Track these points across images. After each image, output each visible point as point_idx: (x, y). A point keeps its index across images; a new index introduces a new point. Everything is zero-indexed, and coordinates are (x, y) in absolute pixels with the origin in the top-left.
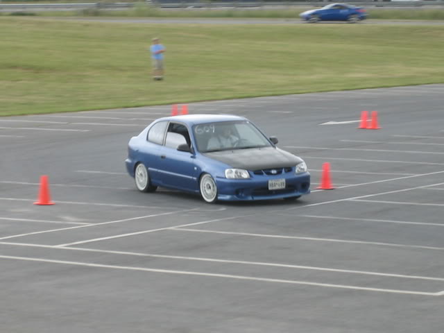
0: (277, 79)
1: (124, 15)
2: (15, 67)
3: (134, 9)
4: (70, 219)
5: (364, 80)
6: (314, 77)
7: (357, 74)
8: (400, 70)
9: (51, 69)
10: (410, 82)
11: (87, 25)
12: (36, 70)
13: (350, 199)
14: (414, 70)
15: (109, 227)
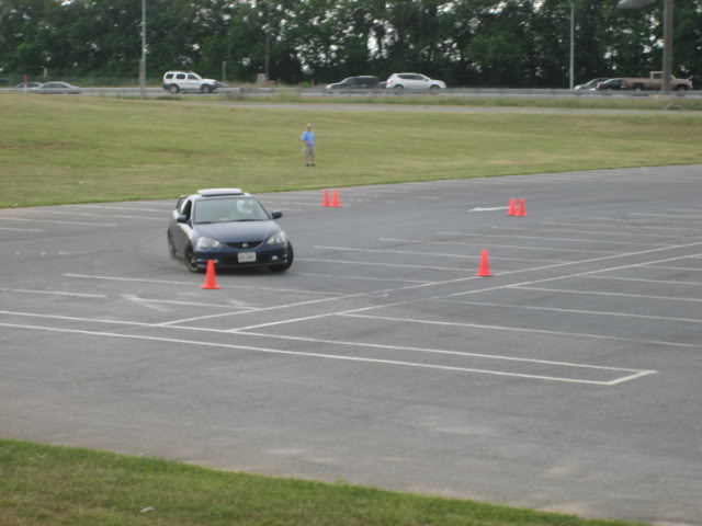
0: (420, 165)
1: (267, 100)
2: (165, 150)
3: (276, 94)
4: (237, 303)
5: (506, 167)
6: (457, 164)
7: (497, 161)
8: (539, 157)
9: (202, 153)
10: (550, 169)
11: (233, 110)
12: (187, 154)
13: (510, 286)
14: (552, 158)
15: (277, 311)
